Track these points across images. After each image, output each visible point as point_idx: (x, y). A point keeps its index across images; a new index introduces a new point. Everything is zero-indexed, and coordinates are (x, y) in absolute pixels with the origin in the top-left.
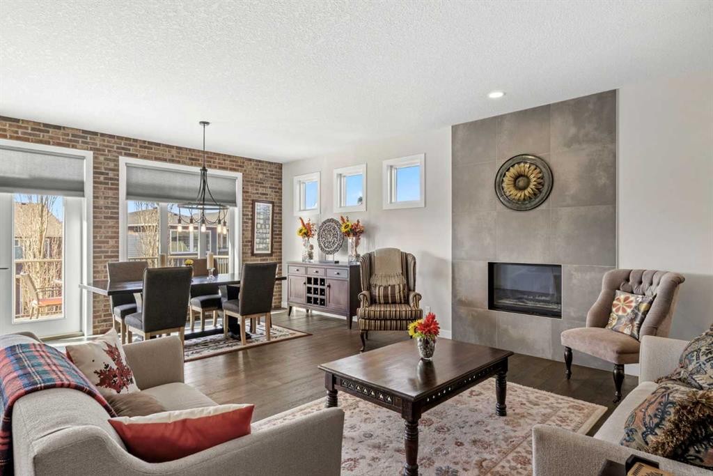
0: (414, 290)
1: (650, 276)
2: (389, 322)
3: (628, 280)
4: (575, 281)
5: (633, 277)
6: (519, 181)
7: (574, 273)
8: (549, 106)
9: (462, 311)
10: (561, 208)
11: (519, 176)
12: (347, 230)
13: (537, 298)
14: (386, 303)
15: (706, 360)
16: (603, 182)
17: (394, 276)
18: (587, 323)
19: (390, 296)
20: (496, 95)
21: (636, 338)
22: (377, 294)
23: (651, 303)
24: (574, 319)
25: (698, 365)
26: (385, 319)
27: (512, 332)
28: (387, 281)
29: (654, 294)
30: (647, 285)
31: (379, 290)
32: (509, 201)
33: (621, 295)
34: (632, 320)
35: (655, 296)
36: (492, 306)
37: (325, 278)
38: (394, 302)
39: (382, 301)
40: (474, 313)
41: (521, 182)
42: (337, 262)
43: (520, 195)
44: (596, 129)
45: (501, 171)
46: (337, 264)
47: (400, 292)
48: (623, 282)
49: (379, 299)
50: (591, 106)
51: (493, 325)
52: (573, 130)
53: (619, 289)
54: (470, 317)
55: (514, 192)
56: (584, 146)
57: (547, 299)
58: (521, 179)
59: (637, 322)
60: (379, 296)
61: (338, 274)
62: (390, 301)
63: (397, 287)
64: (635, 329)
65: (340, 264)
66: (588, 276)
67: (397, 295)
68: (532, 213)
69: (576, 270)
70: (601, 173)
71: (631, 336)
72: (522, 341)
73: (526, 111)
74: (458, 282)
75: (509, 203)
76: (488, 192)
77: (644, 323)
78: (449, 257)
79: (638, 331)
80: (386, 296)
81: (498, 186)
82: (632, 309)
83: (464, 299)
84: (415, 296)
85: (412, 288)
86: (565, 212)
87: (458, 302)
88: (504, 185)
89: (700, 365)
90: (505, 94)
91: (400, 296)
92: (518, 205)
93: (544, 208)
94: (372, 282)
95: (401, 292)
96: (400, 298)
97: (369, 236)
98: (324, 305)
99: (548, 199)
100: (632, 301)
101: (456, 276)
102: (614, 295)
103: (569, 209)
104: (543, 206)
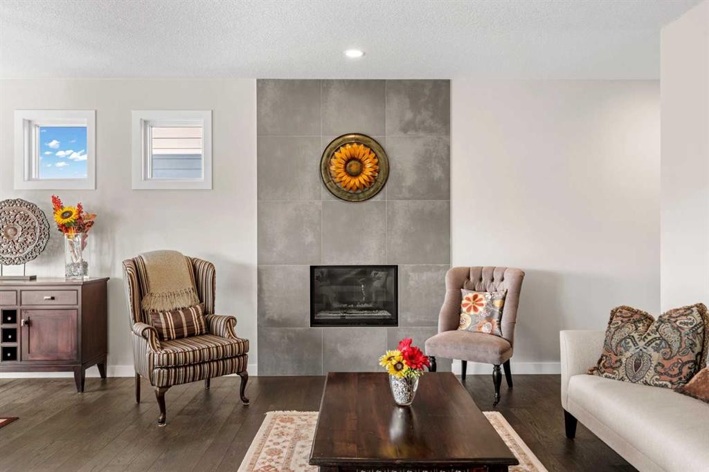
0: (213, 313)
1: (490, 272)
2: (206, 366)
3: (468, 278)
4: (412, 283)
5: (474, 274)
6: (351, 166)
7: (411, 274)
8: (383, 81)
9: (274, 334)
10: (398, 201)
11: (352, 158)
12: (66, 221)
13: (358, 306)
14: (180, 336)
15: (645, 345)
16: (439, 175)
17: (182, 294)
18: (440, 327)
19: (185, 325)
20: (354, 54)
21: (500, 336)
22: (164, 326)
23: (504, 299)
24: (411, 325)
25: (638, 350)
26: (202, 363)
27: (342, 350)
28: (172, 303)
29: (505, 291)
30: (489, 282)
31: (165, 318)
32: (338, 189)
33: (467, 294)
34: (489, 319)
35: (507, 292)
36: (315, 322)
37: (18, 308)
38: (192, 334)
39: (173, 335)
40: (290, 334)
41: (354, 167)
42: (33, 278)
43: (355, 182)
44: (432, 117)
45: (328, 149)
46: (33, 283)
47: (198, 317)
48: (466, 280)
49: (168, 333)
50: (427, 92)
51: (318, 345)
52: (409, 115)
53: (463, 288)
54: (286, 340)
55: (346, 178)
56: (421, 134)
57: (371, 306)
58: (352, 162)
59: (495, 320)
60: (168, 328)
61: (53, 298)
62: (186, 334)
63: (193, 311)
64: (496, 327)
65: (38, 281)
66: (425, 276)
67: (196, 323)
68: (365, 205)
69: (414, 270)
70: (438, 166)
71: (492, 334)
72: (355, 359)
73: (357, 81)
74: (266, 294)
75: (339, 191)
76: (310, 175)
77: (502, 319)
78: (254, 261)
79: (500, 328)
80: (179, 327)
81: (325, 168)
82: (484, 306)
83: (276, 317)
84: (229, 321)
85: (210, 309)
86: (400, 205)
87: (267, 323)
88: (332, 168)
89: (641, 350)
90: (364, 54)
91: (200, 323)
92: (349, 195)
93: (379, 200)
94: (146, 307)
95: (201, 317)
96: (201, 326)
97: (101, 232)
98: (14, 357)
99: (384, 189)
100: (481, 299)
101: (265, 287)
102: (461, 294)
103: (406, 202)
104: (378, 198)
